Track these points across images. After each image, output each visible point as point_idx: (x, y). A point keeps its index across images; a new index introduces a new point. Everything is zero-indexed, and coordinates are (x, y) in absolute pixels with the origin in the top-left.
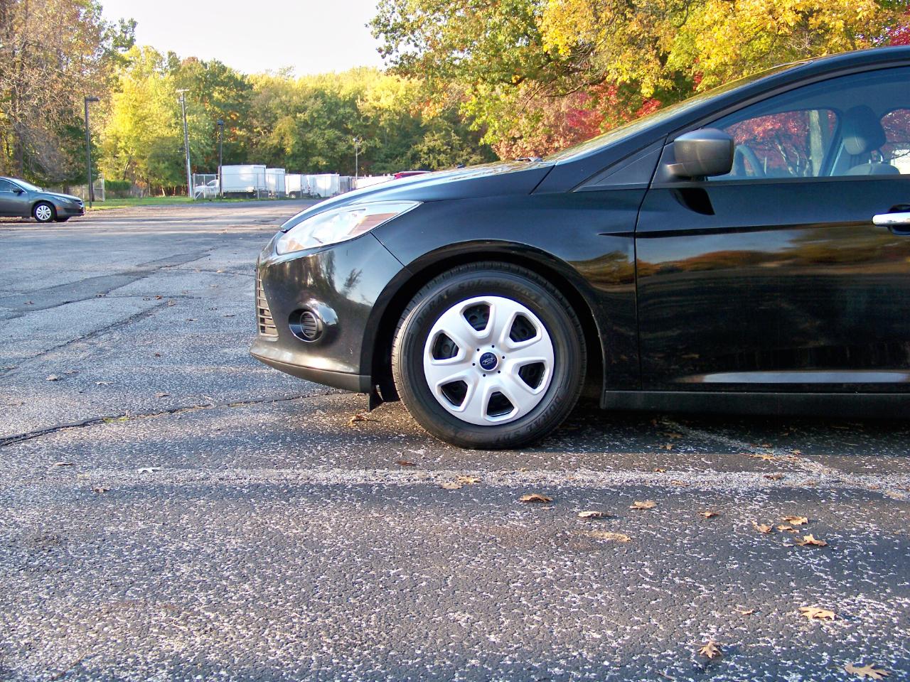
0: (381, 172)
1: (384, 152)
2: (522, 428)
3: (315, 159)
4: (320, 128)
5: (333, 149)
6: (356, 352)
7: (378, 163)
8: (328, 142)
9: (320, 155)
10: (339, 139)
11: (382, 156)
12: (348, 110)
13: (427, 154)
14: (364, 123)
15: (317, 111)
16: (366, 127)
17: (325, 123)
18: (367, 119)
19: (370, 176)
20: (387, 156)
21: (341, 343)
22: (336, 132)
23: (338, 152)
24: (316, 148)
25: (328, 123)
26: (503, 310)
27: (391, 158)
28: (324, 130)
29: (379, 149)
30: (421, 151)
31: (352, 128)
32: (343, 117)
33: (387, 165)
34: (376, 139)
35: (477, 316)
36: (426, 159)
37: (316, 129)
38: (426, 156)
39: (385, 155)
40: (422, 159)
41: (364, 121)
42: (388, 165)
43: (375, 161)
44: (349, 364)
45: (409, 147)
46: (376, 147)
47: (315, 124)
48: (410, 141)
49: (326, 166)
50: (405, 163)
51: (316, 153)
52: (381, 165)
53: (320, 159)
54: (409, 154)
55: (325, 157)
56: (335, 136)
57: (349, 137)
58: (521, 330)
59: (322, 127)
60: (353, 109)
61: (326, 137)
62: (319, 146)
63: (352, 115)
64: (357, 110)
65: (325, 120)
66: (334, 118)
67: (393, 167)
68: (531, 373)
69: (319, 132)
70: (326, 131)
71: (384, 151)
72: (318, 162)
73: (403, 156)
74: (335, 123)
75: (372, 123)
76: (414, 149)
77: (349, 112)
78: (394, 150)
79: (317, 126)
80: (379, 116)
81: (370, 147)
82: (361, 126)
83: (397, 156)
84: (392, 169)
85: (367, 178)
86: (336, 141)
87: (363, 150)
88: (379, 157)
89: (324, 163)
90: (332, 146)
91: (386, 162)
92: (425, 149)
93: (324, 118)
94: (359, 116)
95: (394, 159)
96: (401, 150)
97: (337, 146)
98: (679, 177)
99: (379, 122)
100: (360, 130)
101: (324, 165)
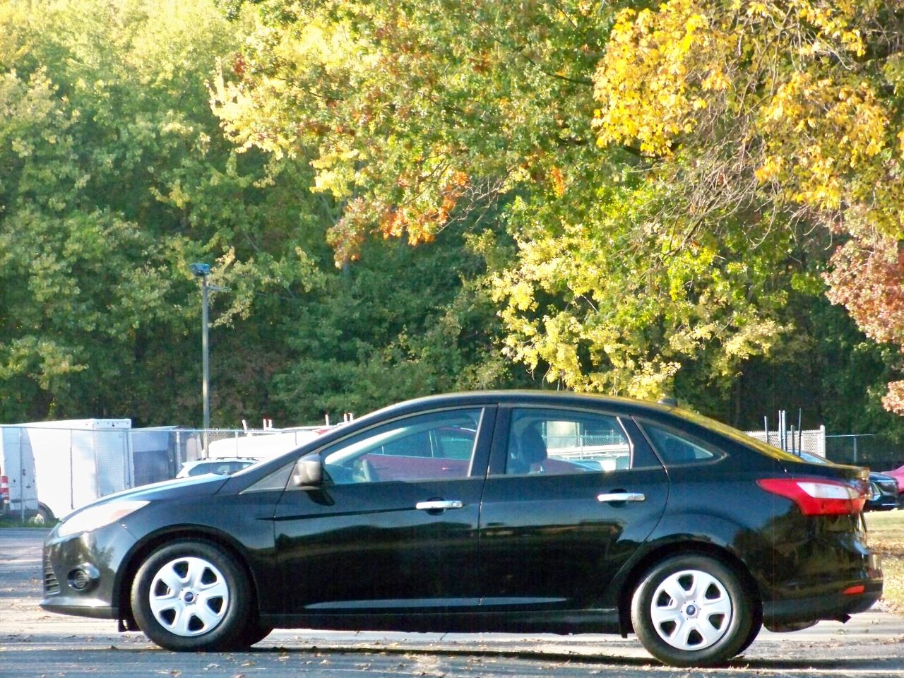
0: (322, 402)
1: (337, 311)
2: (210, 637)
3: (22, 346)
4: (44, 208)
5: (103, 301)
6: (109, 593)
7: (310, 363)
8: (79, 269)
9: (46, 328)
10: (132, 253)
11: (327, 329)
12: (173, 124)
13: (530, 315)
14: (243, 182)
15: (33, 132)
16: (253, 196)
17: (68, 181)
18: (256, 159)
19: (268, 425)
20: (350, 330)
21: (100, 589)
22: (118, 224)
23: (128, 313)
24: (28, 297)
25: (82, 182)
26: (197, 566)
27: (366, 336)
28: (61, 214)
29: (315, 295)
30: (504, 304)
31: (190, 206)
32: (149, 156)
33: (348, 368)
34: (299, 251)
35: (181, 570)
36: (527, 341)
37: (24, 214)
38: (529, 329)
39: (338, 324)
40: (510, 340)
41: (241, 171)
42: (358, 370)
43: (294, 355)
44: (106, 600)
45: (449, 286)
46: (297, 286)
47: (23, 188)
48: (455, 259)
49: (72, 377)
50: (433, 359)
51: (26, 322)
52: (322, 369)
53: (47, 347)
54: (451, 319)
55: (68, 336)
56: (112, 244)
57: (177, 243)
58: (208, 577)
59: (53, 201)
60: (192, 117)
61: (72, 246)
62: (41, 289)
63: (187, 144)
64: (213, 125)
65: (66, 169)
66: (108, 160)
67: (375, 379)
68: (215, 604)
69: (40, 224)
70: (71, 222)
71: (335, 306)
72: (36, 363)
73: (421, 330)
74: (111, 182)
75: (280, 178)
76: (472, 293)
77: (172, 135)
78: (384, 299)
79: (30, 195)
80: (312, 153)
81: (273, 288)
82: (228, 193)
83: (395, 328)
84: (372, 389)
85: (250, 433)
86: (115, 262)
87: (241, 305)
88: (312, 335)
89: (65, 366)
90: (99, 286)
91: (344, 357)
92: (523, 297)
93: (63, 160)
94: (221, 148)
95: (383, 342)
96: (416, 302)
97: (118, 289)
98: (303, 484)
99: (311, 174)
100: (226, 214)
101: (65, 376)
